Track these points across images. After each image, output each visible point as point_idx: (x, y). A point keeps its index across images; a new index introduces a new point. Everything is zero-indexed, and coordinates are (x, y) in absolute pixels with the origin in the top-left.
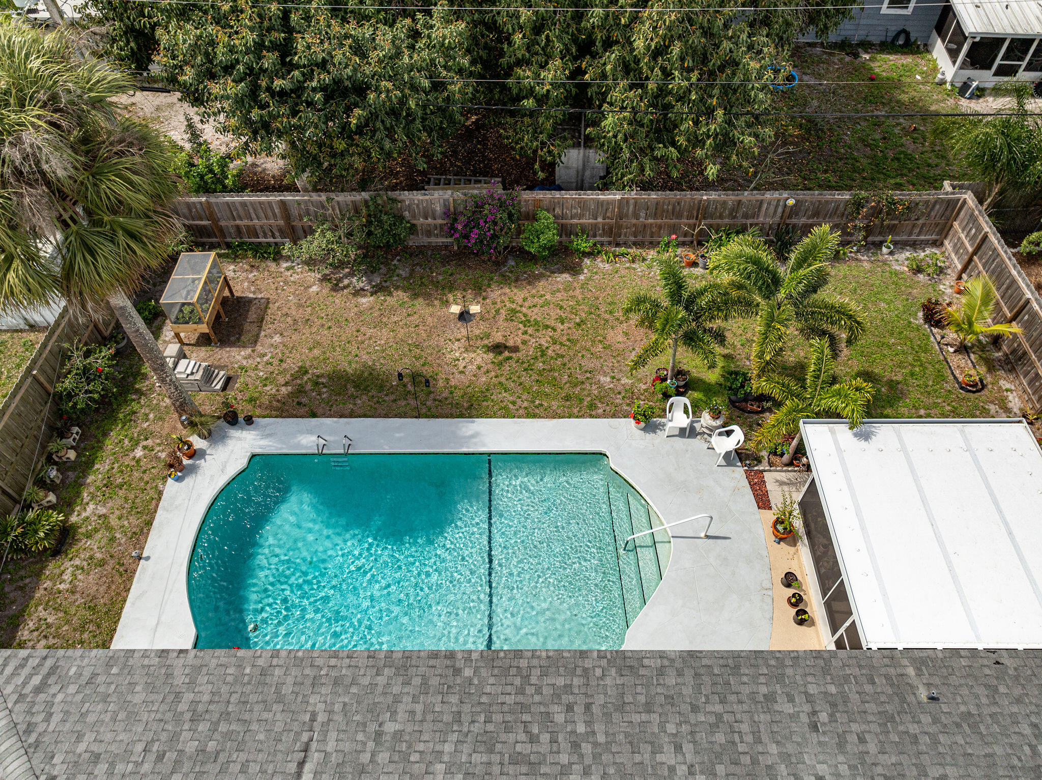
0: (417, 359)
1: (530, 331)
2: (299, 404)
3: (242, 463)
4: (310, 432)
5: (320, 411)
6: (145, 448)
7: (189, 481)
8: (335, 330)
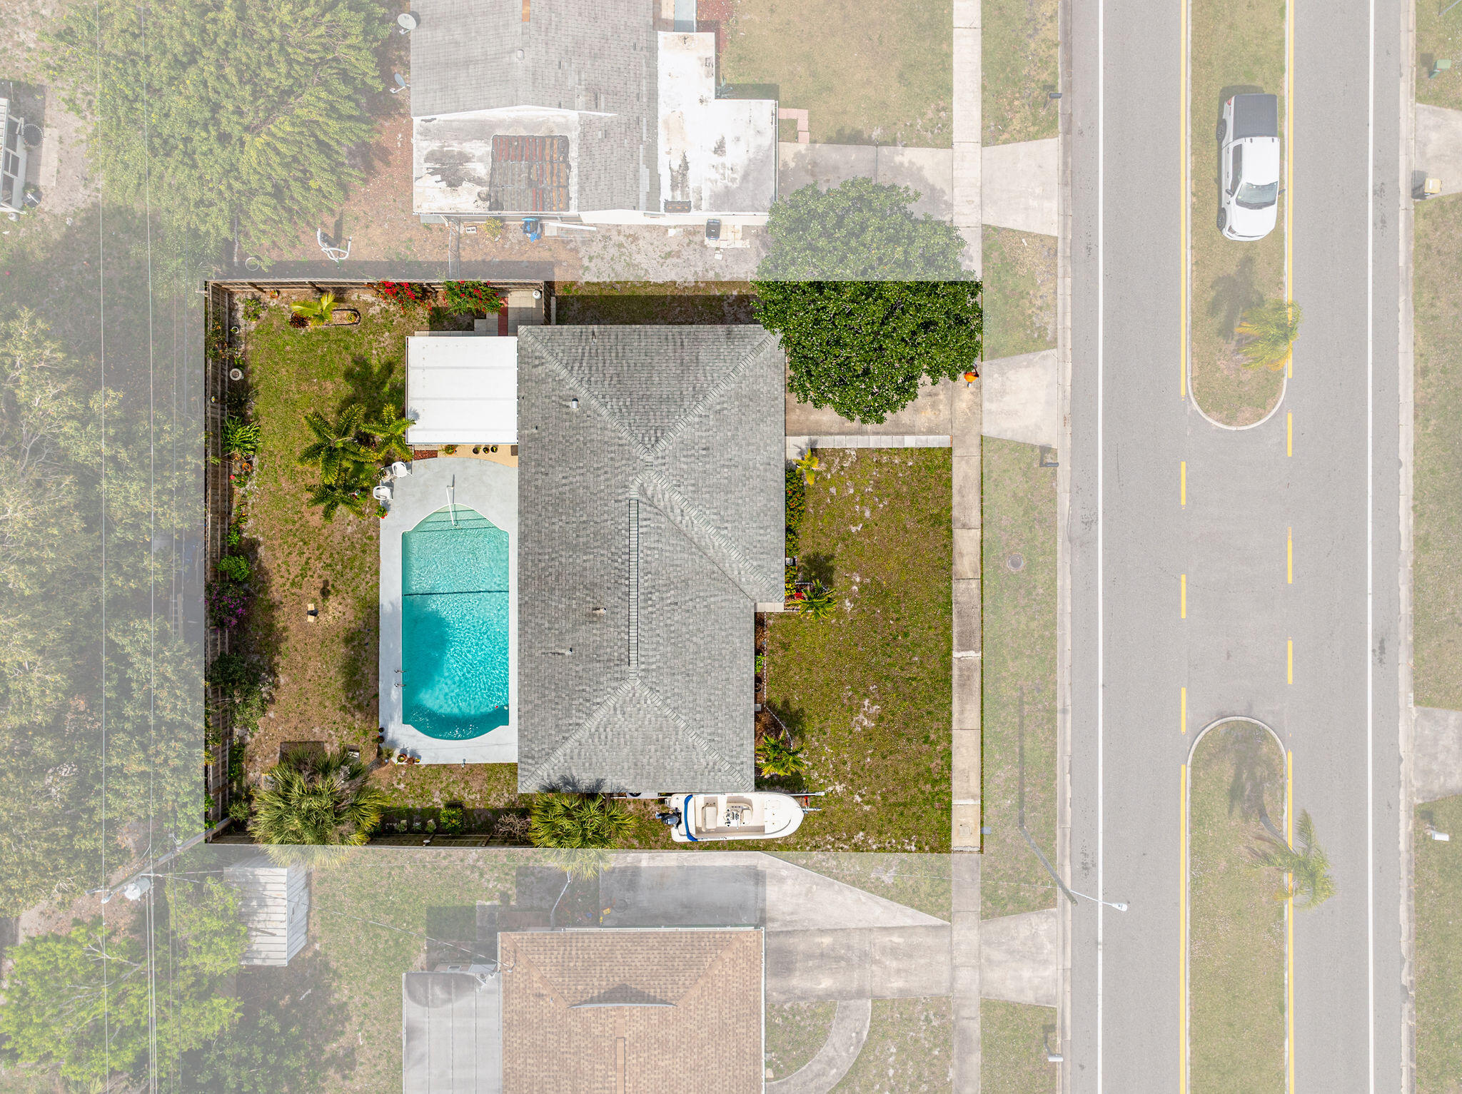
0: (333, 641)
1: (310, 573)
2: (368, 705)
3: (410, 727)
4: (389, 694)
5: (373, 693)
6: (398, 784)
7: (420, 753)
8: (309, 695)
